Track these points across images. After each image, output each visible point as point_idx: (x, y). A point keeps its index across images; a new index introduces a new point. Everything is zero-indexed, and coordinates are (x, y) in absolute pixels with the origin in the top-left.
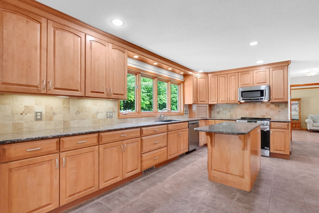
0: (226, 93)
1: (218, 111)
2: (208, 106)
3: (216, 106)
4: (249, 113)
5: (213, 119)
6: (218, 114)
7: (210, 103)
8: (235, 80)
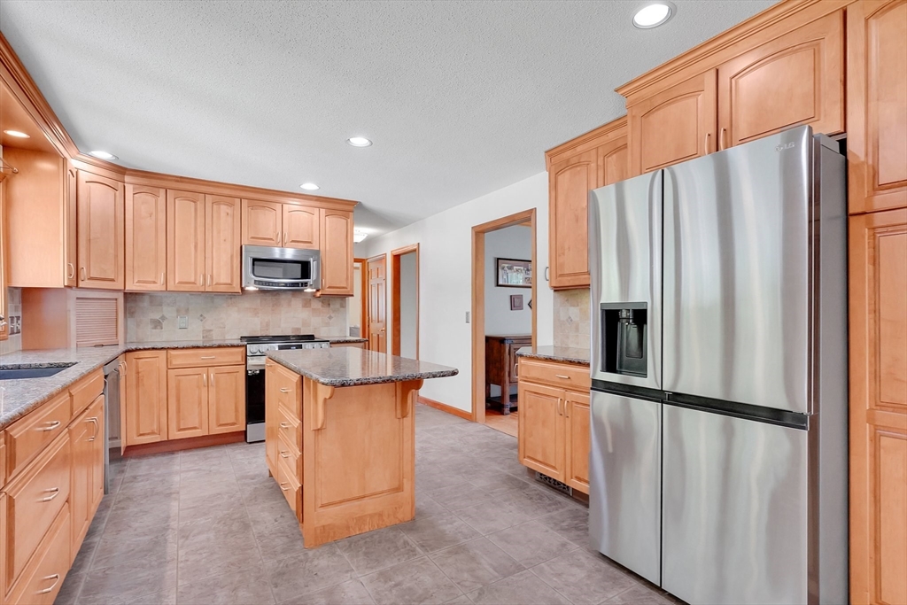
0: (200, 258)
1: (157, 316)
2: (121, 297)
3: (146, 298)
4: (261, 323)
5: (162, 348)
6: (155, 328)
7: (130, 287)
8: (230, 219)
